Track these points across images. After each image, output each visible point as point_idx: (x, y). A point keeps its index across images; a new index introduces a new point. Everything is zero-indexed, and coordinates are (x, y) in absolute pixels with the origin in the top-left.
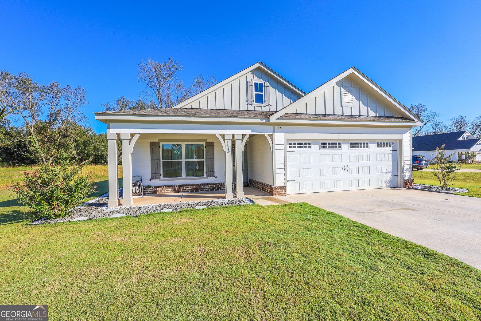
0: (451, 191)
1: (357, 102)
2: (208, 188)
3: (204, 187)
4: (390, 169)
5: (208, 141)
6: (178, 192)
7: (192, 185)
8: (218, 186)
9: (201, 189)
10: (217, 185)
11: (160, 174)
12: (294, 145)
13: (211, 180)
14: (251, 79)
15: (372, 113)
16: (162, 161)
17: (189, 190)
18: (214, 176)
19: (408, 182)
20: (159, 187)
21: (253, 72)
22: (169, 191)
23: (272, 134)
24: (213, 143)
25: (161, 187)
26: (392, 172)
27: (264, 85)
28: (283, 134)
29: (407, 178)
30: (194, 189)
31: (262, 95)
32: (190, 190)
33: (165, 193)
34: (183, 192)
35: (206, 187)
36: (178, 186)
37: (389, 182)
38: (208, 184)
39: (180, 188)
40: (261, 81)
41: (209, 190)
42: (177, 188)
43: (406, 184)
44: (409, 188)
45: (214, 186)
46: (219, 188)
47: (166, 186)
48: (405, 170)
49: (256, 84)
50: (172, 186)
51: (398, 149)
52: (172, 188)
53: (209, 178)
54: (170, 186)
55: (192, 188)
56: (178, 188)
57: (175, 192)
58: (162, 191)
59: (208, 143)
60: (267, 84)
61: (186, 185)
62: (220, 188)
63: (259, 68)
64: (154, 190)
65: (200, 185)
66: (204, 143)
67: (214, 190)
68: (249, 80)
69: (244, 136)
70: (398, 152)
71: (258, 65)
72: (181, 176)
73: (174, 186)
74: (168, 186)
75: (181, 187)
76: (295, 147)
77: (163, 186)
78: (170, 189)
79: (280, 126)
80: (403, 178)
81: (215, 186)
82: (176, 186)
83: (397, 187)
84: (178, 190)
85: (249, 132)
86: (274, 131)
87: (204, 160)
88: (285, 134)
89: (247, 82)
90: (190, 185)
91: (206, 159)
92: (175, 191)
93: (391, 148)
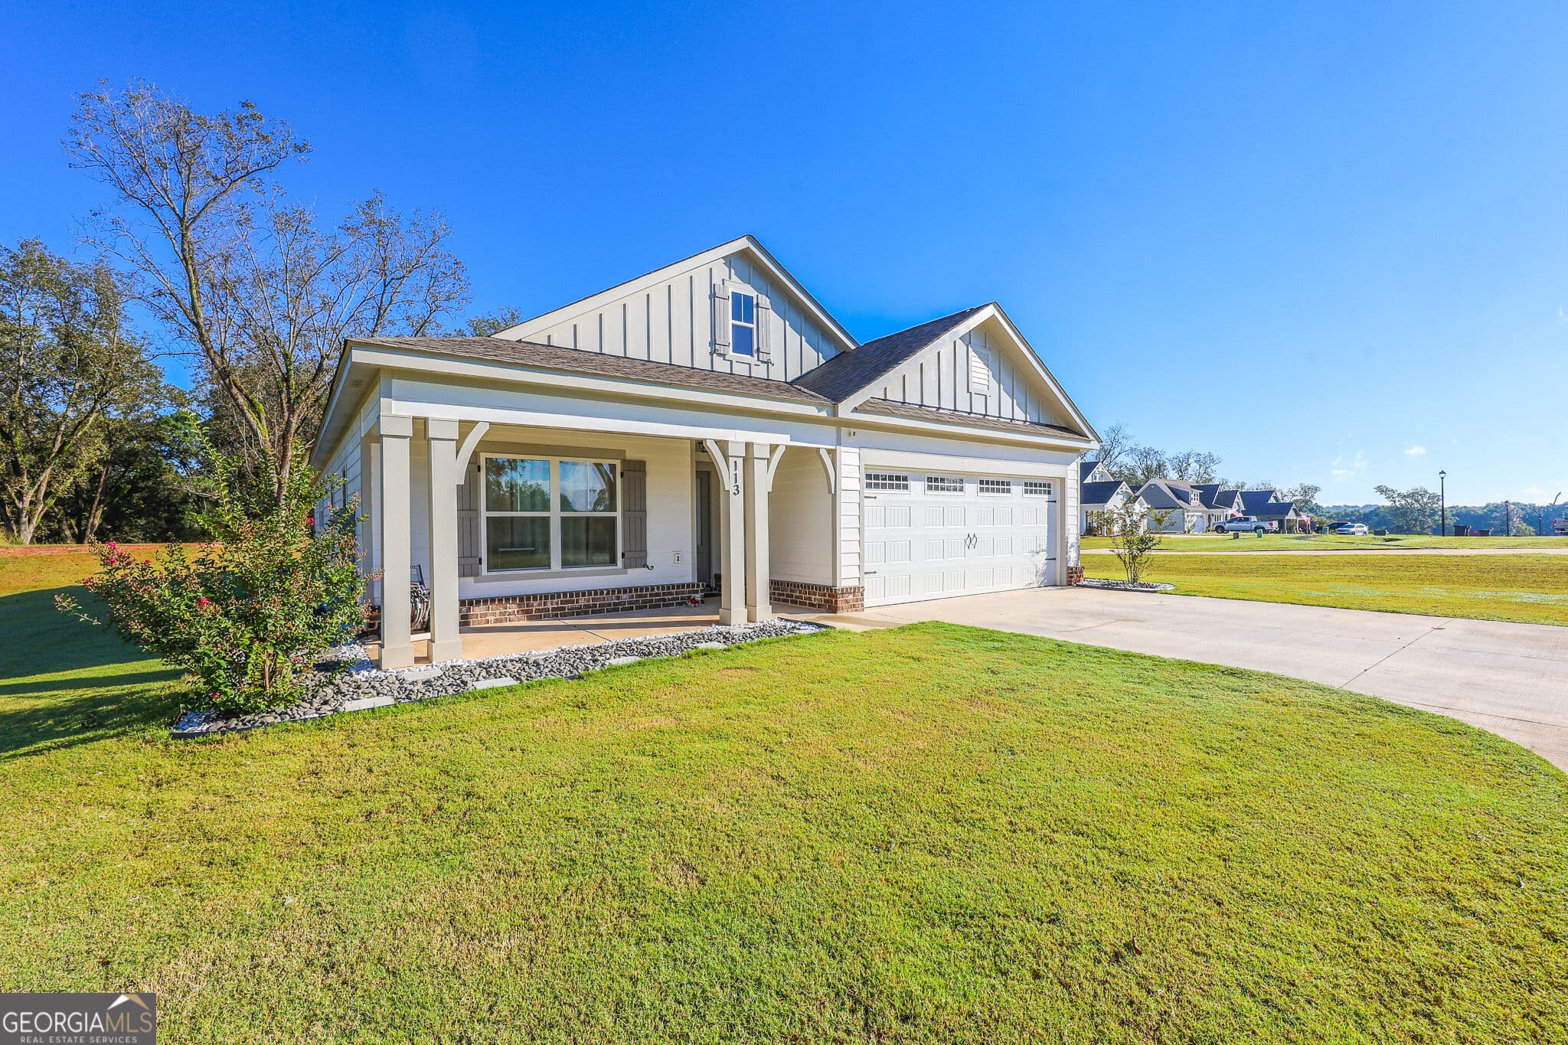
0: (1149, 589)
1: (994, 384)
2: (630, 603)
3: (618, 598)
4: (1045, 546)
5: (629, 456)
6: (539, 618)
7: (584, 594)
8: (657, 595)
9: (610, 605)
10: (656, 591)
11: (480, 559)
12: (876, 479)
13: (635, 577)
14: (723, 280)
15: (1020, 415)
16: (484, 514)
17: (572, 609)
18: (645, 566)
19: (1076, 573)
20: (478, 602)
21: (728, 260)
22: (510, 614)
23: (834, 448)
24: (644, 462)
25: (485, 601)
26: (1049, 550)
27: (755, 303)
28: (857, 450)
29: (1072, 564)
30: (588, 606)
31: (751, 329)
32: (576, 609)
33: (497, 621)
34: (556, 615)
35: (625, 597)
36: (541, 599)
37: (1043, 574)
38: (630, 589)
39: (545, 604)
40: (747, 290)
41: (632, 608)
42: (535, 604)
43: (1071, 577)
44: (1077, 586)
45: (646, 596)
46: (659, 600)
47: (500, 600)
48: (1069, 545)
49: (736, 297)
50: (523, 599)
51: (1058, 500)
52: (519, 606)
53: (630, 571)
54: (514, 598)
55: (582, 601)
56: (540, 605)
57: (530, 618)
58: (486, 615)
59: (630, 461)
60: (765, 301)
61: (565, 594)
62: (664, 600)
63: (744, 254)
65: (608, 594)
66: (618, 463)
67: (646, 607)
68: (717, 281)
69: (773, 448)
70: (1058, 504)
71: (742, 244)
72: (549, 566)
73: (528, 598)
74: (507, 599)
75: (549, 601)
76: (877, 486)
77: (493, 600)
78: (512, 608)
79: (853, 430)
80: (1067, 562)
81: (651, 595)
82: (535, 598)
83: (1055, 585)
84: (538, 610)
85: (784, 440)
86: (839, 443)
87: (618, 514)
88: (862, 450)
89: (712, 287)
90: (577, 594)
91: (624, 511)
92: (528, 614)
93: (1046, 496)
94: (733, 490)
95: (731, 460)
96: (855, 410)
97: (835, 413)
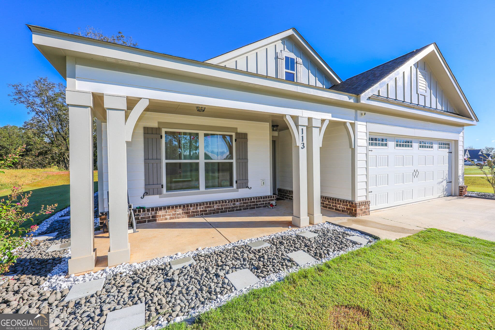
1: (428, 90)
2: (240, 207)
3: (234, 204)
5: (239, 131)
6: (193, 216)
7: (216, 203)
8: (254, 202)
9: (230, 208)
10: (253, 200)
11: (162, 185)
12: (375, 141)
13: (243, 193)
14: (281, 51)
15: (439, 107)
16: (164, 161)
17: (211, 211)
18: (247, 187)
19: (463, 189)
20: (161, 209)
21: (283, 40)
22: (178, 214)
23: (354, 122)
24: (247, 134)
25: (165, 208)
26: (449, 178)
27: (295, 61)
28: (365, 124)
29: (461, 185)
30: (219, 209)
31: (293, 74)
32: (212, 210)
33: (171, 218)
34: (202, 214)
35: (237, 204)
36: (194, 206)
37: (446, 190)
38: (240, 199)
39: (196, 208)
40: (292, 55)
41: (240, 210)
42: (191, 208)
43: (461, 192)
44: (465, 196)
45: (248, 203)
46: (254, 205)
47: (173, 207)
48: (459, 175)
49: (287, 58)
50: (185, 206)
51: (453, 151)
52: (183, 210)
53: (240, 190)
54: (180, 206)
55: (216, 207)
56: (194, 209)
57: (189, 216)
58: (165, 215)
59: (239, 133)
60: (300, 60)
61: (207, 203)
62: (257, 205)
64: (150, 214)
65: (229, 202)
66: (234, 134)
67: (248, 208)
68: (278, 51)
69: (323, 121)
70: (454, 154)
72: (198, 188)
73: (188, 206)
74: (176, 207)
75: (199, 207)
76: (372, 144)
77: (169, 207)
78: (180, 211)
80: (458, 184)
81: (250, 202)
82: (191, 206)
83: (452, 196)
84: (193, 212)
86: (356, 119)
87: (234, 161)
89: (276, 53)
90: (213, 203)
91: (237, 159)
92: (189, 215)
93: (448, 150)
94: (301, 146)
95: (300, 128)
96: (369, 98)
97: (358, 100)
